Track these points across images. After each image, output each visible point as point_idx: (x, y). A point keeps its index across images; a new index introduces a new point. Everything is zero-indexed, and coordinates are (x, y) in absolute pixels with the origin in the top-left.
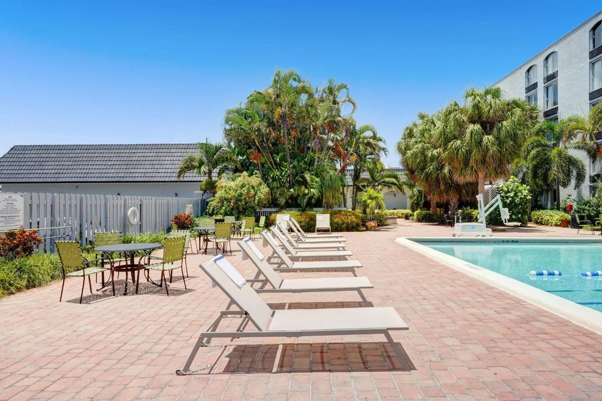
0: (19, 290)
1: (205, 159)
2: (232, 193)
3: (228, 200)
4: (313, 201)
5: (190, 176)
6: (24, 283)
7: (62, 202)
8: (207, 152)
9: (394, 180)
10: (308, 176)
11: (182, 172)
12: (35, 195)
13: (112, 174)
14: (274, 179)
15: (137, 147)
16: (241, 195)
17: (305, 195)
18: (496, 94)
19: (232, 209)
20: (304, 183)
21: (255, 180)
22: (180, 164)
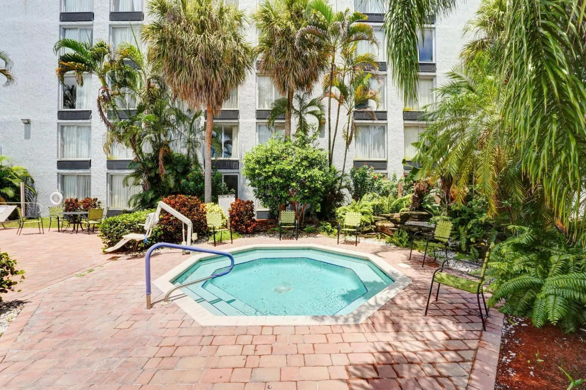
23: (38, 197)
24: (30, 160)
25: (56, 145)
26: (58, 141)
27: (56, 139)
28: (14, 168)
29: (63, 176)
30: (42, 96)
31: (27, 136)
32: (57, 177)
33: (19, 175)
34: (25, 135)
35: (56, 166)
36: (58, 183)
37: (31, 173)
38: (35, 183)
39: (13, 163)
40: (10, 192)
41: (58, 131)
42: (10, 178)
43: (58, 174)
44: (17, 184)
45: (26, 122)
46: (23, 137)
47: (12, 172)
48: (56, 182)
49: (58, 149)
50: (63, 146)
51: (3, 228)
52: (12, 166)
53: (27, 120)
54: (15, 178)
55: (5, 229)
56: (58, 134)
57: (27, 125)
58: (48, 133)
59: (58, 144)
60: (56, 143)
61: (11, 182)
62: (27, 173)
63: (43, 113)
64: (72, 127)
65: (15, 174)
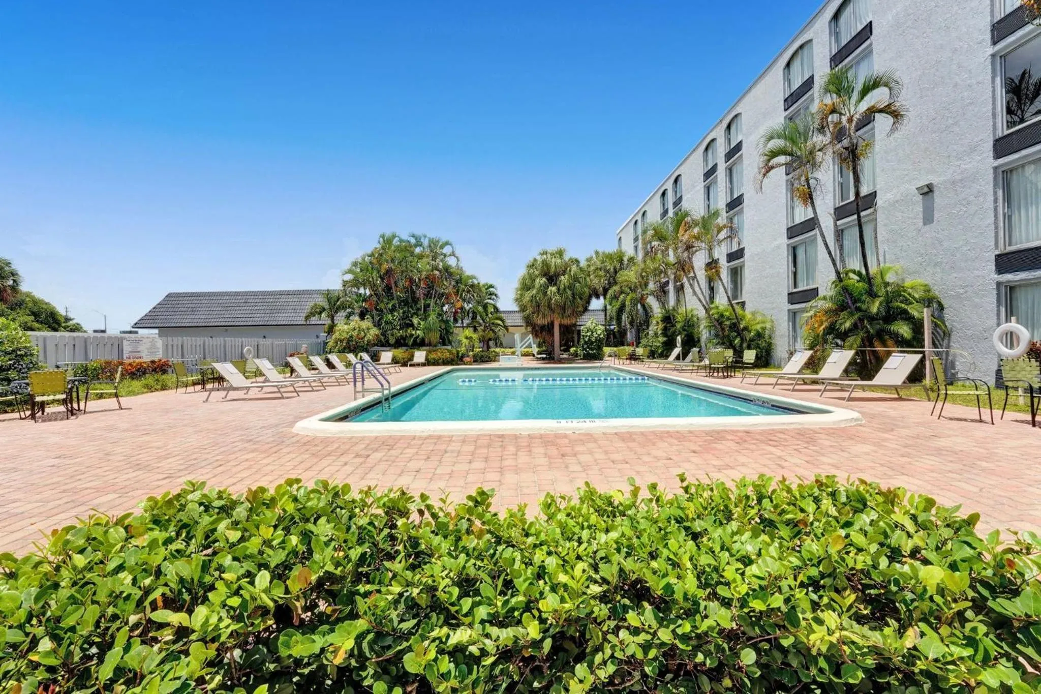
0: (157, 390)
1: (327, 307)
2: (345, 335)
3: (341, 341)
4: (418, 341)
5: (314, 320)
6: (159, 387)
7: (190, 344)
8: (329, 300)
9: (500, 322)
10: (415, 321)
11: (307, 318)
12: (170, 339)
13: (258, 319)
14: (387, 323)
15: (281, 293)
16: (351, 337)
17: (412, 335)
18: (560, 253)
19: (345, 348)
20: (412, 325)
21: (366, 324)
22: (307, 309)
23: (953, 338)
24: (936, 265)
25: (991, 220)
26: (996, 209)
27: (992, 206)
28: (908, 283)
29: (1012, 288)
30: (956, 124)
31: (928, 219)
32: (995, 292)
33: (917, 296)
34: (924, 218)
35: (994, 268)
36: (998, 306)
37: (936, 291)
38: (945, 311)
39: (905, 275)
40: (904, 330)
41: (995, 185)
42: (901, 302)
43: (999, 284)
44: (916, 314)
45: (926, 190)
46: (920, 223)
47: (905, 291)
48: (995, 305)
49: (996, 228)
50: (1010, 217)
51: (896, 396)
52: (903, 280)
53: (928, 186)
54: (911, 303)
55: (900, 399)
56: (995, 193)
57: (927, 197)
58: (972, 198)
59: (996, 216)
60: (991, 214)
61: (905, 312)
62: (929, 291)
63: (960, 159)
64: (1020, 170)
65: (909, 294)
